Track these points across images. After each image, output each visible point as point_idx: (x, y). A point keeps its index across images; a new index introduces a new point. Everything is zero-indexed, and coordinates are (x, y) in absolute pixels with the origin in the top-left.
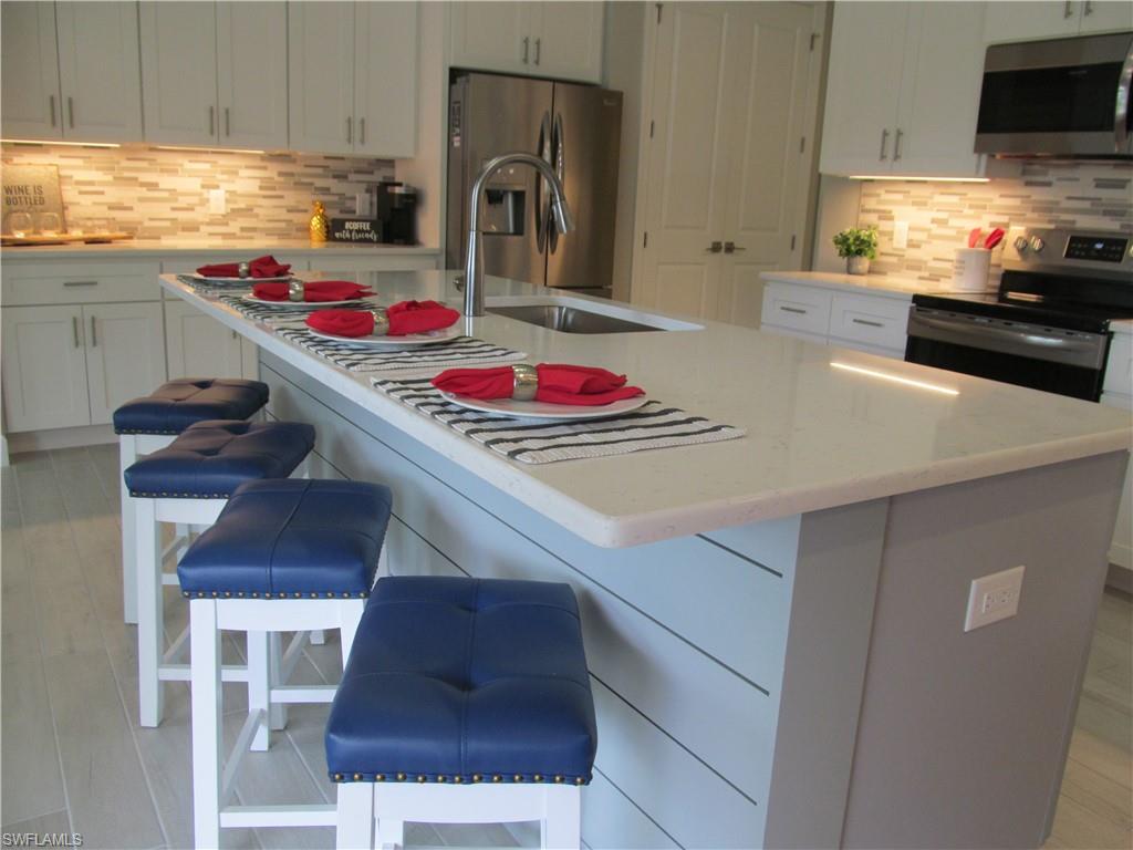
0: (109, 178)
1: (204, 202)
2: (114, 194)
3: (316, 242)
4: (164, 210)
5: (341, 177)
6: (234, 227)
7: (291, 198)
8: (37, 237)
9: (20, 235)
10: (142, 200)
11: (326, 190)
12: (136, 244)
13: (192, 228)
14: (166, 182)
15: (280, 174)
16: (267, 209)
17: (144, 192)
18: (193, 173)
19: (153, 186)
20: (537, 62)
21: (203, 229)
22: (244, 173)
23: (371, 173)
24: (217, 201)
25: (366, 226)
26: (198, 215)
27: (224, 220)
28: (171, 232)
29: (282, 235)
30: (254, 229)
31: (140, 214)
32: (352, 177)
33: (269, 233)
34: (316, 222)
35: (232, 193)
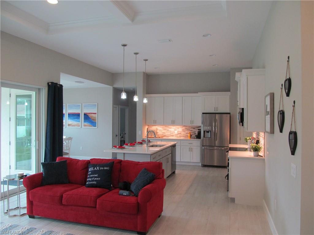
0: (163, 129)
1: (174, 132)
2: (163, 131)
3: (189, 138)
4: (169, 133)
5: (194, 128)
6: (178, 136)
7: (187, 132)
8: (151, 137)
9: (150, 136)
10: (167, 132)
11: (192, 130)
12: (164, 138)
13: (173, 136)
14: (170, 130)
15: (185, 128)
16: (183, 133)
17: (167, 131)
18: (173, 129)
19: (168, 130)
20: (217, 111)
21: (174, 136)
22: (180, 128)
23: (199, 128)
24: (176, 132)
25: (195, 136)
26: (174, 134)
27: (177, 135)
28: (170, 136)
29: (185, 137)
30: (181, 136)
31: (166, 134)
32: (196, 128)
33: (183, 137)
34: (189, 135)
35: (178, 131)
